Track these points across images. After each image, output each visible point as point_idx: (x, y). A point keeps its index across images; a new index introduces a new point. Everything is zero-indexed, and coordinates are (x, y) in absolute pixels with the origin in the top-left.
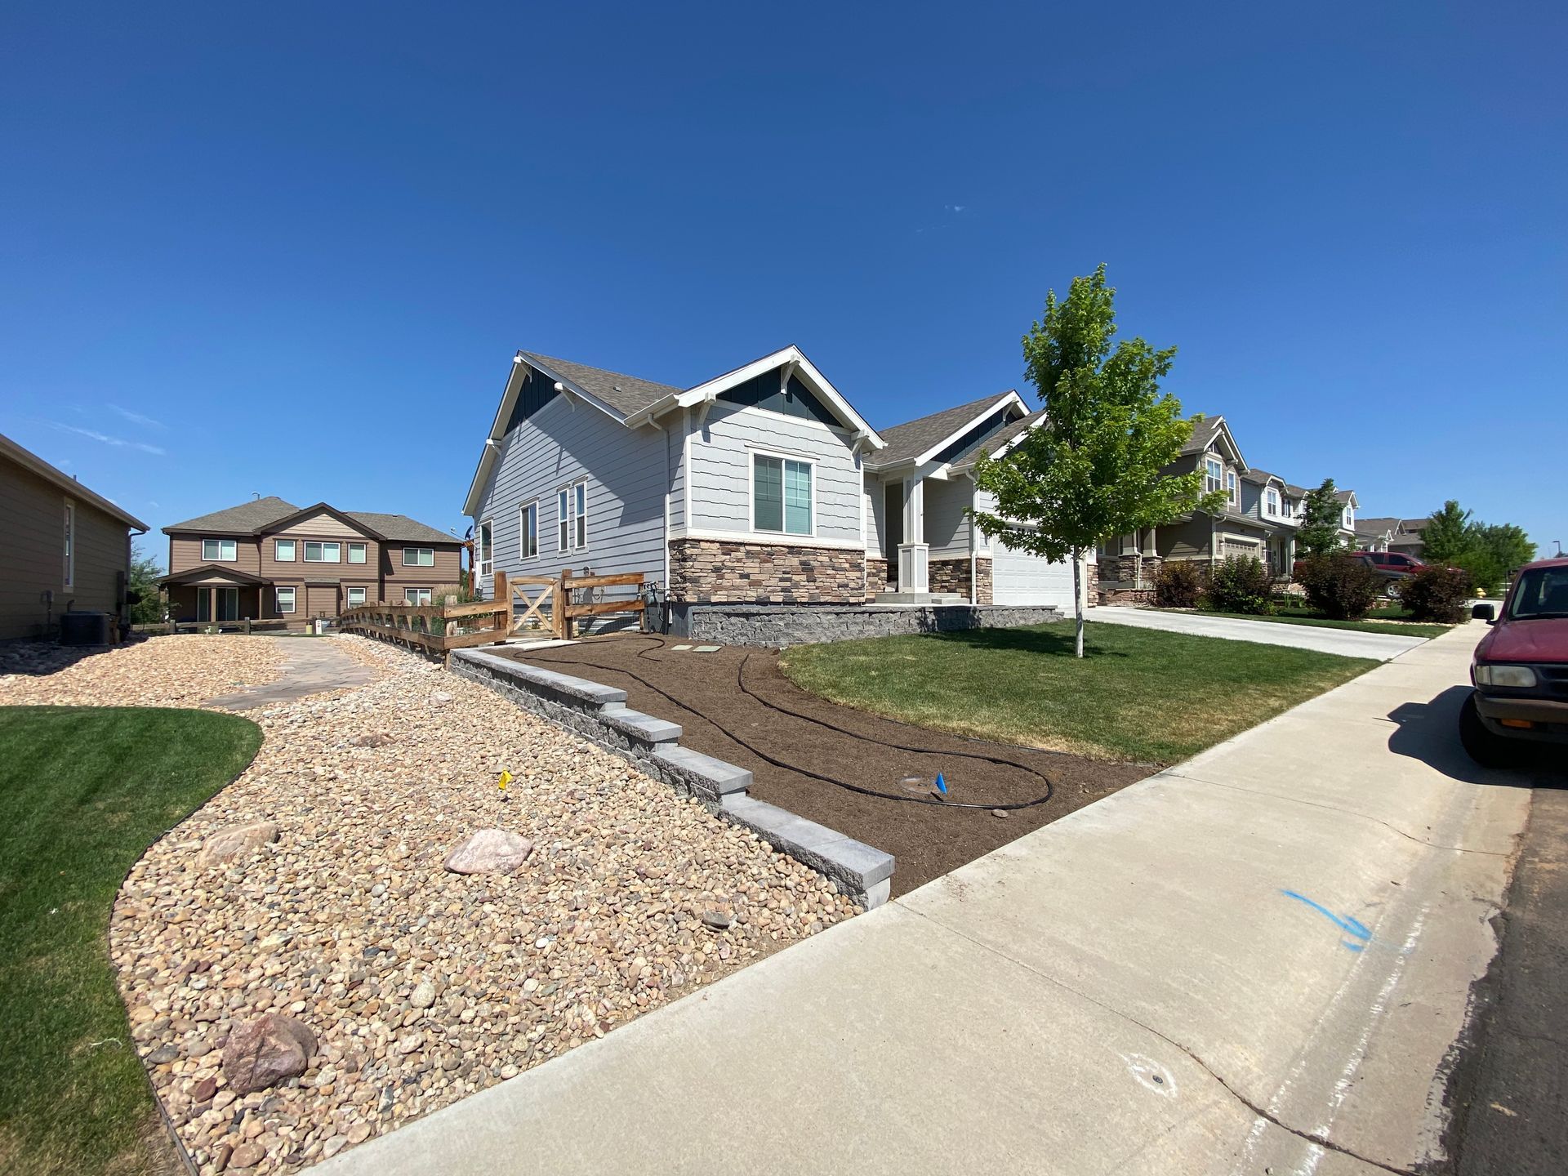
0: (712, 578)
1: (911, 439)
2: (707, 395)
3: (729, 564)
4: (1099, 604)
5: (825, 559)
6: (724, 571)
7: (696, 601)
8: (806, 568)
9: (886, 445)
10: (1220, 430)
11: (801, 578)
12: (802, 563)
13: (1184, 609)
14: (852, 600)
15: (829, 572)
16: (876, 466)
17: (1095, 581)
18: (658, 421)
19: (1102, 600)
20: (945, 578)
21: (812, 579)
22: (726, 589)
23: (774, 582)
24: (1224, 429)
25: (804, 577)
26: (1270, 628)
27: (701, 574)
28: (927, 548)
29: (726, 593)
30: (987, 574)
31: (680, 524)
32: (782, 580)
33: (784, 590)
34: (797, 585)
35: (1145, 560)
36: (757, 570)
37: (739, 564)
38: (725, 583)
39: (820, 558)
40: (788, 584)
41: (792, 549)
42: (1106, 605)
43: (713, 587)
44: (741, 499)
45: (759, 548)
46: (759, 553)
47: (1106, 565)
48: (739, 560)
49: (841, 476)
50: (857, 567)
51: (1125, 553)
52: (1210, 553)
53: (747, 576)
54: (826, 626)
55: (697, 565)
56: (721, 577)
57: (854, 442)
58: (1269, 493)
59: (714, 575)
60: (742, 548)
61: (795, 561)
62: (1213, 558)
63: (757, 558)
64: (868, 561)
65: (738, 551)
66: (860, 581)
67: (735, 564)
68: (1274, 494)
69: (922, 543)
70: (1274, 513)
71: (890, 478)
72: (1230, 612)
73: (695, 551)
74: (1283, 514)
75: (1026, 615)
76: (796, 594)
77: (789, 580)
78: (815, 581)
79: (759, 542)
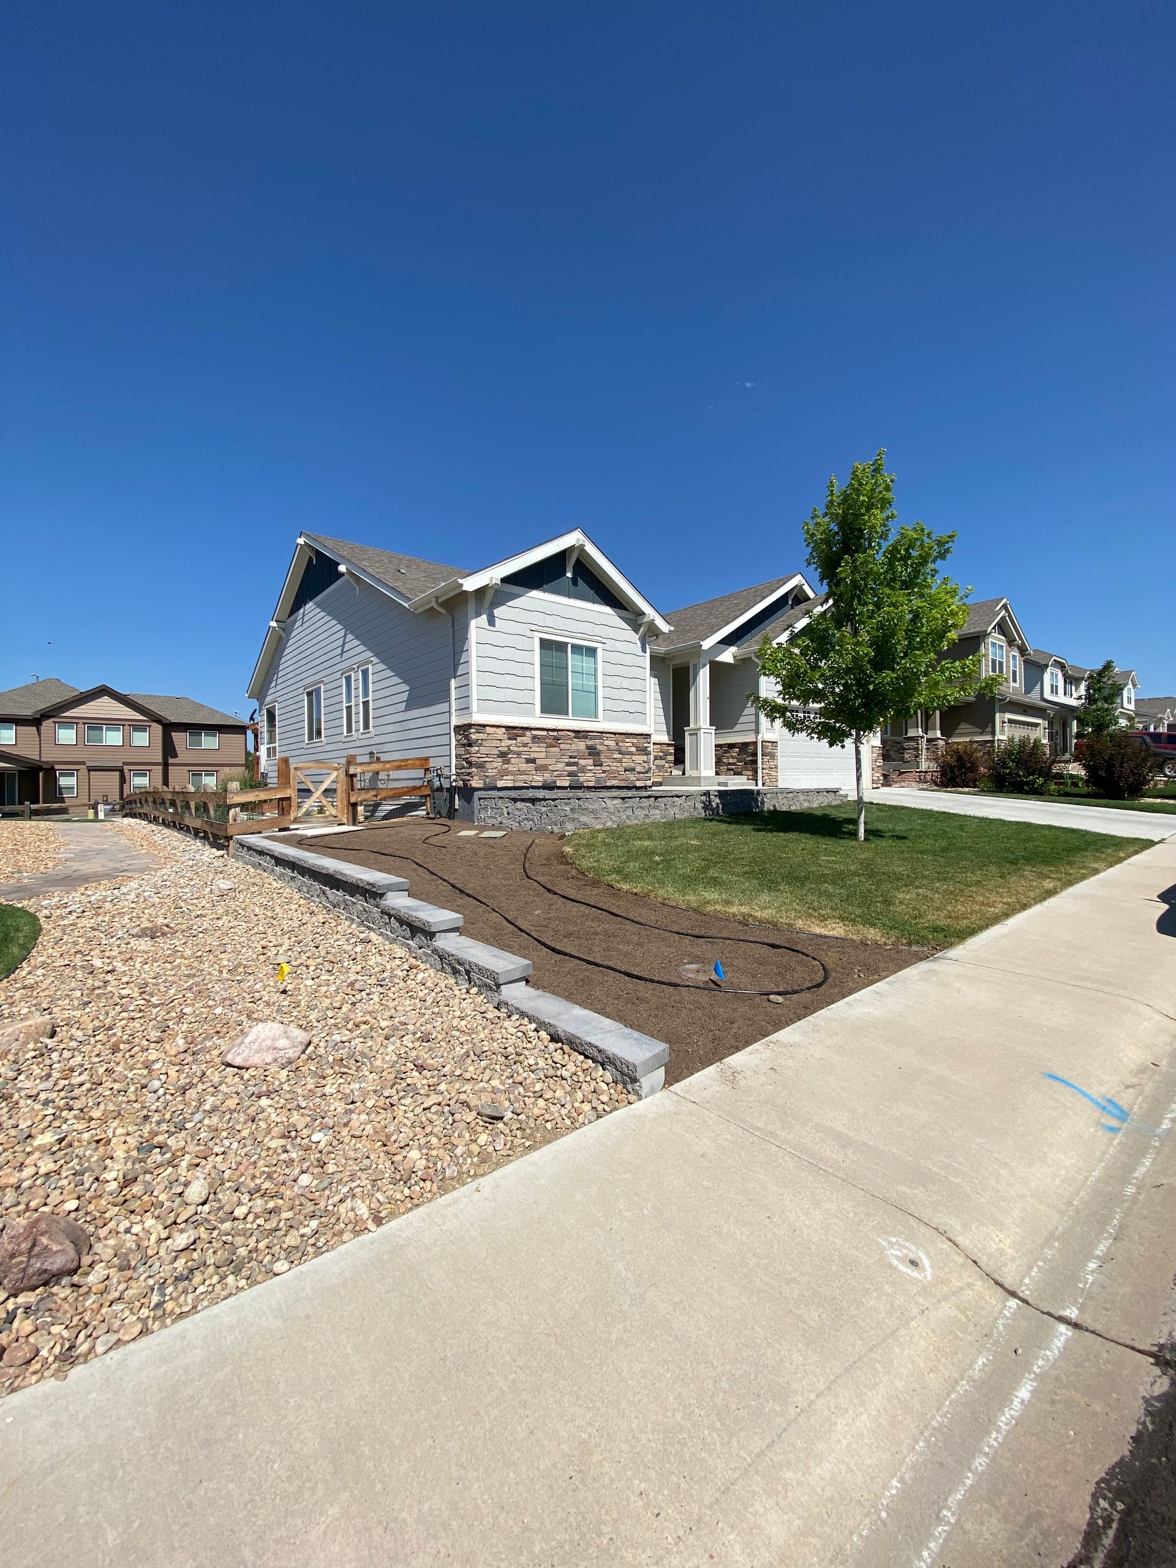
0: (498, 763)
1: (698, 622)
2: (491, 579)
3: (516, 749)
4: (883, 785)
5: (612, 743)
6: (510, 756)
7: (482, 786)
8: (593, 752)
9: (672, 628)
10: (1004, 612)
11: (588, 762)
12: (588, 747)
13: (967, 789)
14: (639, 784)
15: (615, 756)
16: (662, 649)
17: (880, 762)
18: (442, 605)
19: (887, 781)
20: (731, 761)
21: (598, 763)
22: (512, 773)
23: (560, 766)
24: (1007, 611)
25: (590, 762)
26: (1049, 808)
27: (487, 759)
28: (713, 731)
29: (512, 778)
30: (773, 756)
31: (465, 709)
32: (568, 764)
33: (570, 774)
34: (583, 770)
35: (929, 741)
36: (543, 755)
37: (525, 749)
38: (511, 768)
39: (606, 743)
40: (574, 768)
41: (578, 733)
42: (890, 786)
43: (499, 772)
44: (526, 683)
45: (545, 733)
46: (545, 737)
47: (891, 746)
48: (525, 745)
49: (627, 660)
50: (644, 751)
51: (909, 735)
52: (993, 733)
53: (533, 761)
54: (612, 810)
55: (483, 750)
56: (508, 762)
57: (640, 625)
58: (1052, 674)
59: (500, 760)
60: (528, 733)
61: (581, 745)
62: (996, 738)
63: (543, 742)
64: (654, 744)
65: (523, 735)
66: (646, 765)
67: (521, 749)
68: (1057, 675)
69: (708, 727)
70: (1057, 693)
71: (677, 662)
72: (1012, 792)
73: (481, 736)
74: (1065, 694)
75: (810, 798)
76: (582, 778)
77: (575, 764)
78: (601, 765)
79: (545, 727)
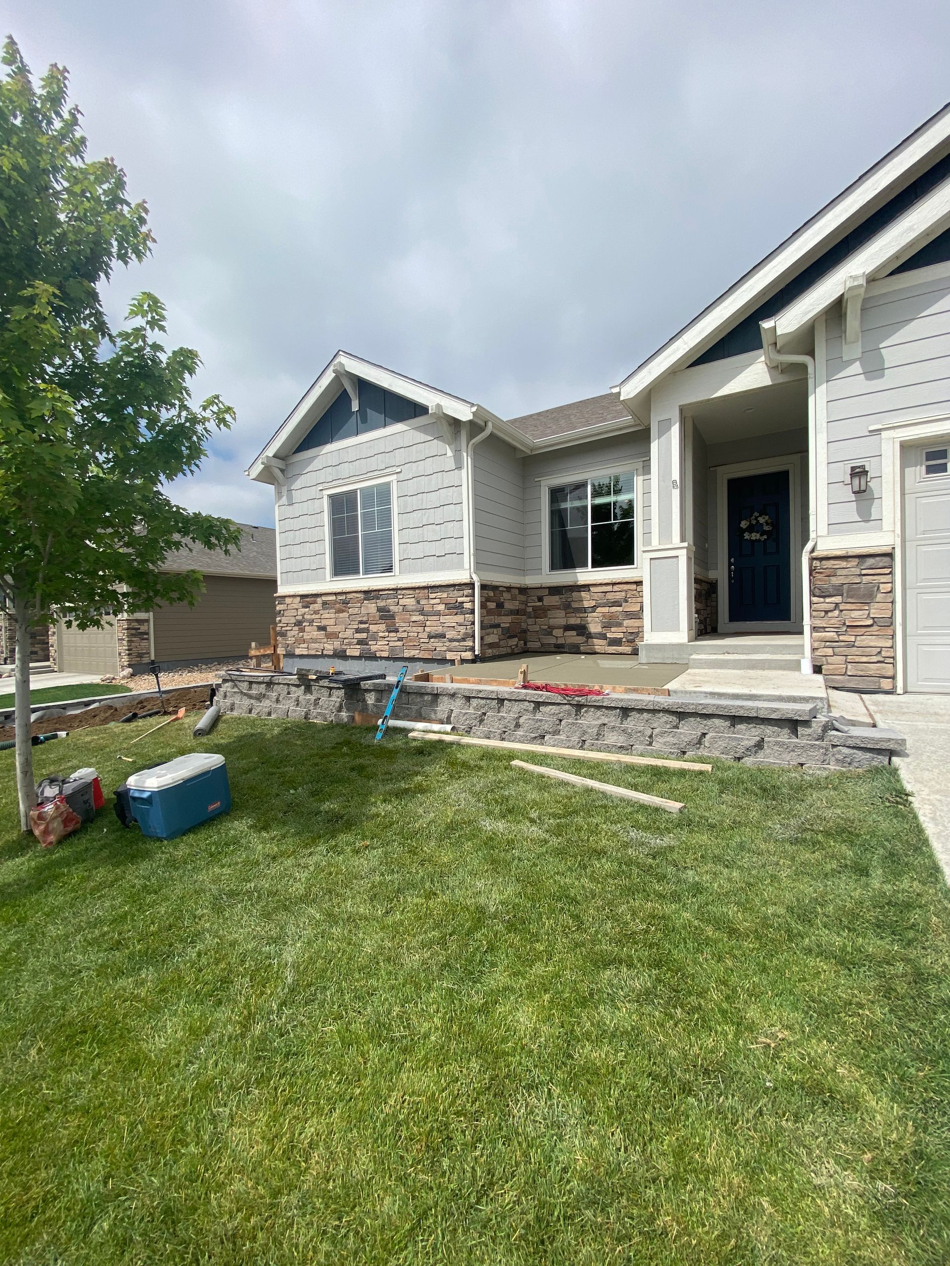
0: (295, 632)
3: (309, 618)
5: (409, 602)
6: (304, 625)
8: (386, 615)
11: (380, 628)
12: (379, 610)
14: (450, 656)
15: (414, 618)
21: (392, 629)
22: (309, 641)
23: (349, 633)
25: (383, 627)
29: (307, 645)
32: (358, 631)
33: (362, 644)
34: (375, 637)
36: (332, 622)
37: (317, 616)
38: (306, 636)
39: (402, 602)
40: (364, 635)
41: (369, 594)
43: (296, 640)
45: (334, 598)
46: (335, 602)
48: (316, 612)
50: (458, 609)
53: (322, 628)
56: (303, 631)
59: (297, 628)
60: (319, 600)
61: (371, 607)
63: (331, 608)
65: (315, 602)
67: (313, 617)
76: (374, 647)
77: (367, 630)
78: (397, 631)
79: (334, 591)
